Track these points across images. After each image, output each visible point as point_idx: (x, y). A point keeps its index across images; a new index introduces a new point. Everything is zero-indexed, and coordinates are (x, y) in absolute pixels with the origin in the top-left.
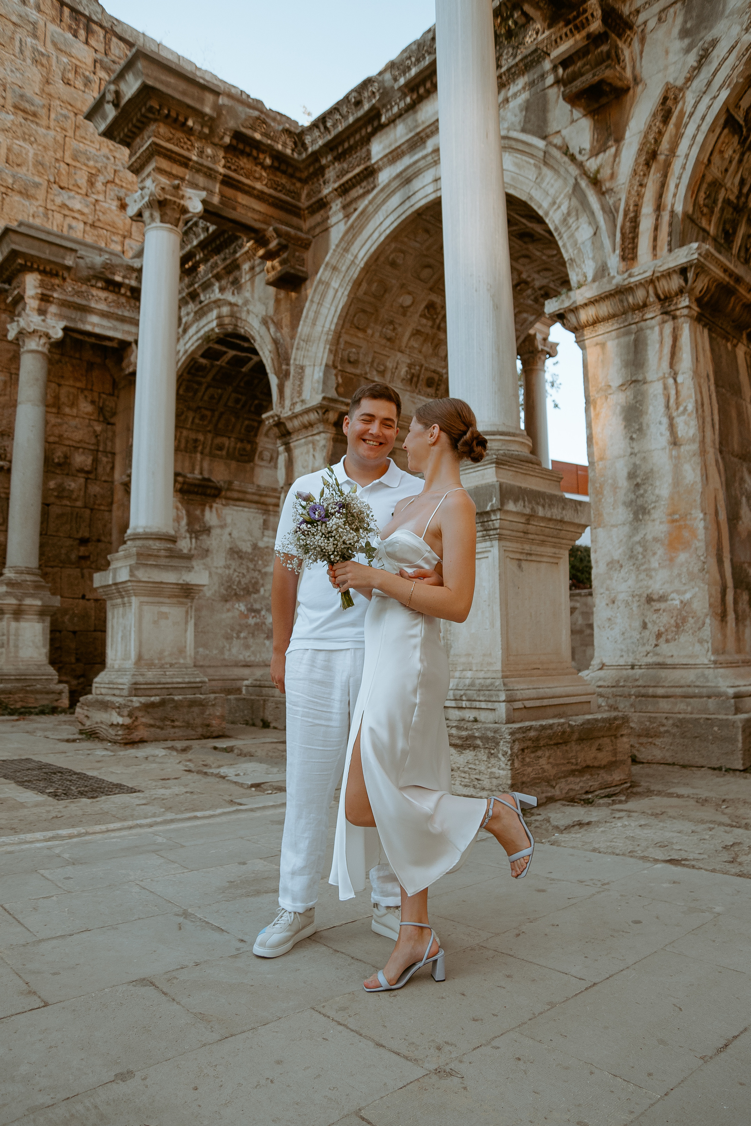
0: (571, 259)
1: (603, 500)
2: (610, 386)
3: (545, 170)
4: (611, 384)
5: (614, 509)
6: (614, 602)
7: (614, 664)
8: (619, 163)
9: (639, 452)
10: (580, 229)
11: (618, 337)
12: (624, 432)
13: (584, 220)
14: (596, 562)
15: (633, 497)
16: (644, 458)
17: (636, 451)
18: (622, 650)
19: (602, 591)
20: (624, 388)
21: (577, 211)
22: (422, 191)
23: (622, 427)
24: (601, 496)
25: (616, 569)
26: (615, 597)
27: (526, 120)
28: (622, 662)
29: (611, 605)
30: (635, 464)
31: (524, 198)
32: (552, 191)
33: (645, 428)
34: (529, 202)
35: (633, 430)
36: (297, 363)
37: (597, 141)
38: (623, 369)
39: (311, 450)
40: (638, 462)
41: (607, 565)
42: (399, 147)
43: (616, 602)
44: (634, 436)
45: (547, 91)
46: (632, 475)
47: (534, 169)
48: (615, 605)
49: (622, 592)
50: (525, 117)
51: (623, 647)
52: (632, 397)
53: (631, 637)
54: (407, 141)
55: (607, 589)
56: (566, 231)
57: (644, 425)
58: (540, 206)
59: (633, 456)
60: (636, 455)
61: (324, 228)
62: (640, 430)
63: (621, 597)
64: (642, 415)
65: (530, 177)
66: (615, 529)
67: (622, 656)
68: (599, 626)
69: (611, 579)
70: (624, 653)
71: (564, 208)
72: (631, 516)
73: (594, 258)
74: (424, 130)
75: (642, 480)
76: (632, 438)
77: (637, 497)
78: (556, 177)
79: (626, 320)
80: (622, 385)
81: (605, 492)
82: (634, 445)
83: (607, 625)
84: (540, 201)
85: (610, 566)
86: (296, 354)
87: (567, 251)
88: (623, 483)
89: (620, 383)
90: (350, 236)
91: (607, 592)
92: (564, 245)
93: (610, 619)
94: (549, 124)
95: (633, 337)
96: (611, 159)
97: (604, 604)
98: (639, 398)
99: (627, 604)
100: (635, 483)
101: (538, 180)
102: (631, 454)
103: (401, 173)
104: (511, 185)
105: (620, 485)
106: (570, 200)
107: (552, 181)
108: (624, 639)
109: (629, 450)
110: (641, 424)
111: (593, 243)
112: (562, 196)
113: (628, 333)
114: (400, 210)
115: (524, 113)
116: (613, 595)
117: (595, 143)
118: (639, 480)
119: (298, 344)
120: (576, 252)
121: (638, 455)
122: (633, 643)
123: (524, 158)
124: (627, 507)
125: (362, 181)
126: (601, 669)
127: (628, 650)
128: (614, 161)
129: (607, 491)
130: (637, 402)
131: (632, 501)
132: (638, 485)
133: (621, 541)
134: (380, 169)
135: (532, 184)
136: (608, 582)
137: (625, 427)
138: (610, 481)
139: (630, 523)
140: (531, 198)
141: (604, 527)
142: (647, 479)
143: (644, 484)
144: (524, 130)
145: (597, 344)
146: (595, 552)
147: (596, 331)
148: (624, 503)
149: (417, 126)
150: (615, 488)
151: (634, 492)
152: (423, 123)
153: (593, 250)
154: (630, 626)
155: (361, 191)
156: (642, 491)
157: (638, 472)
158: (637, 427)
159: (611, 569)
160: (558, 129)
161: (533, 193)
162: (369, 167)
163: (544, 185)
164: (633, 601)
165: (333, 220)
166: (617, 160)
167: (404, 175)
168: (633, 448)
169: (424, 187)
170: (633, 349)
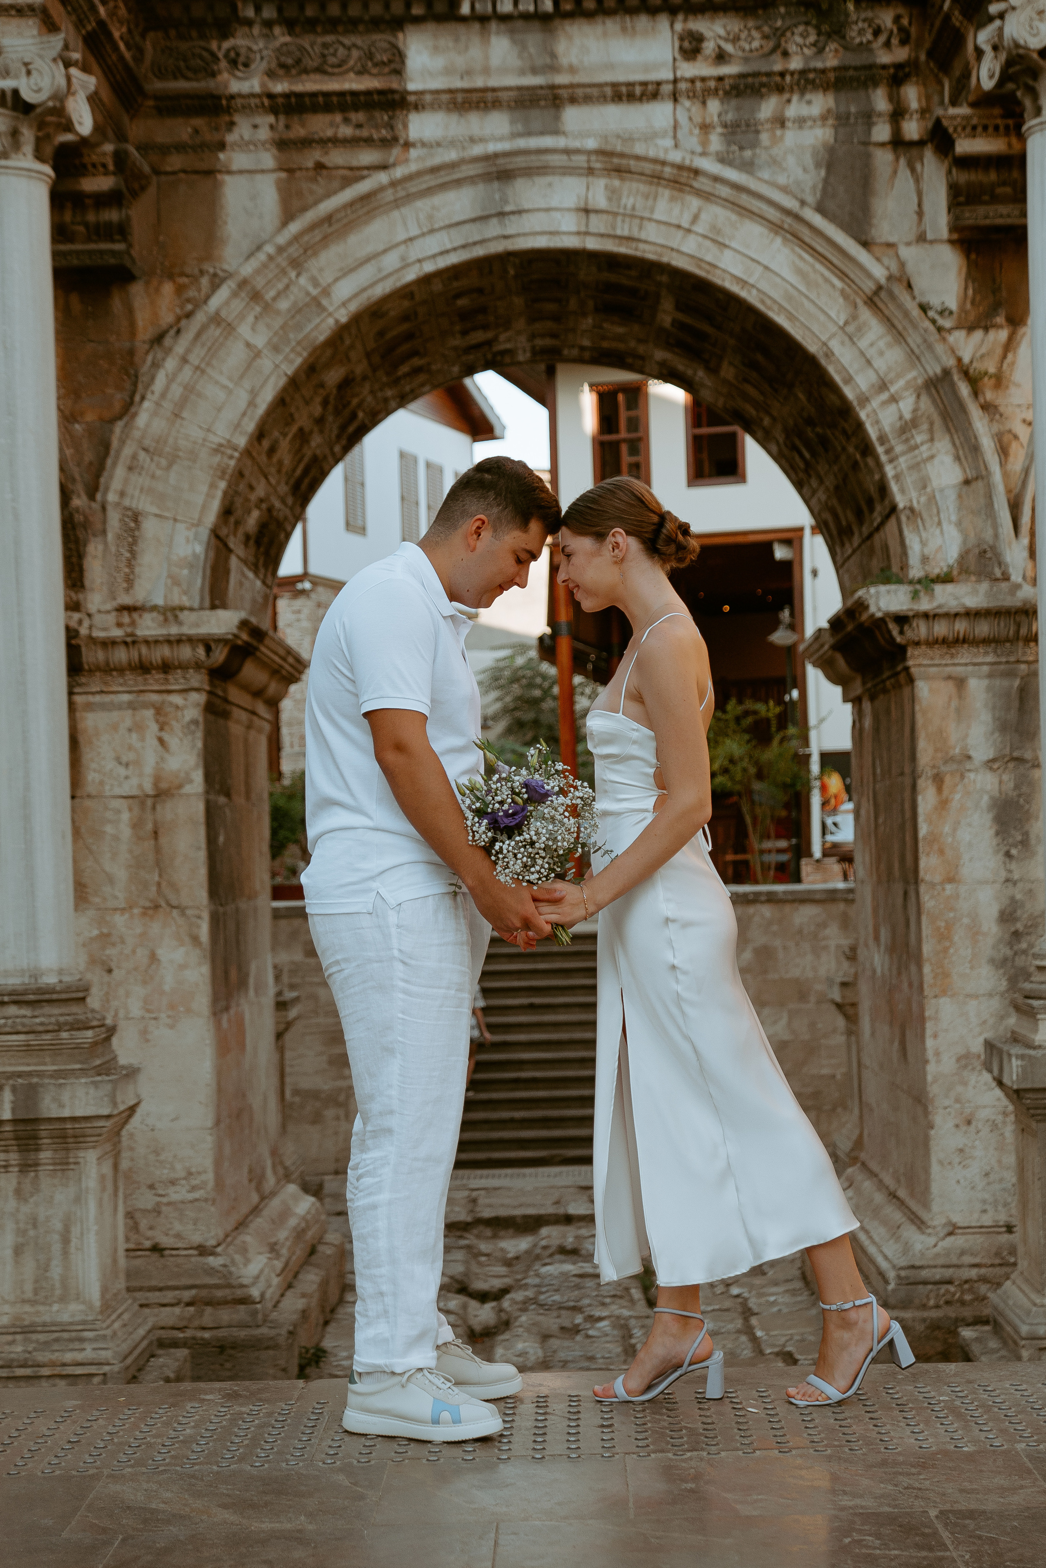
0: (912, 509)
1: (952, 951)
2: (969, 757)
3: (866, 314)
4: (972, 753)
5: (972, 968)
6: (969, 1123)
7: (973, 1224)
8: (1013, 363)
9: (1021, 880)
10: (936, 461)
11: (990, 676)
12: (994, 842)
13: (943, 448)
14: (937, 1054)
15: (1009, 953)
16: (1031, 891)
17: (1016, 876)
18: (984, 1202)
19: (947, 1103)
20: (995, 766)
21: (932, 424)
22: (541, 215)
23: (992, 832)
24: (947, 944)
25: (973, 1069)
26: (972, 1114)
27: (827, 189)
28: (987, 1220)
29: (964, 1128)
30: (1012, 899)
31: (812, 348)
32: (880, 364)
33: (1033, 842)
34: (823, 362)
35: (1011, 840)
36: (127, 502)
37: (973, 303)
38: (997, 735)
39: (154, 727)
40: (1018, 897)
41: (958, 1060)
42: (494, 90)
43: (974, 1123)
44: (1014, 852)
45: (871, 149)
46: (1007, 916)
47: (841, 300)
48: (972, 1128)
49: (985, 1107)
50: (826, 181)
51: (987, 1196)
52: (1011, 785)
53: (1001, 1180)
54: (519, 88)
55: (957, 1101)
56: (904, 453)
57: (1032, 836)
58: (849, 380)
59: (1010, 884)
60: (1015, 883)
61: (204, 166)
62: (1025, 843)
63: (983, 1114)
64: (1028, 820)
65: (833, 314)
66: (974, 1003)
67: (984, 1211)
68: (941, 1163)
69: (965, 1084)
70: (987, 1207)
71: (906, 406)
72: (1004, 983)
73: (959, 524)
74: (572, 86)
75: (1026, 926)
76: (1008, 855)
77: (1016, 954)
78: (889, 338)
79: (1011, 653)
80: (993, 760)
81: (956, 938)
82: (1013, 866)
83: (957, 1160)
84: (851, 371)
85: (963, 1062)
86: (126, 481)
87: (903, 491)
88: (990, 926)
89: (991, 757)
90: (317, 235)
91: (958, 1106)
92: (897, 477)
93: (961, 1151)
94: (875, 221)
95: (1017, 683)
96: (999, 351)
97: (950, 1124)
98: (1024, 789)
99: (994, 1126)
100: (1013, 929)
101: (850, 329)
102: (1007, 880)
103: (496, 155)
104: (781, 306)
105: (985, 928)
106: (918, 396)
107: (881, 344)
108: (989, 1184)
109: (1003, 874)
110: (1026, 834)
111: (960, 496)
112: (901, 383)
113: (1010, 674)
114: (474, 233)
115: (823, 173)
116: (968, 1111)
117: (968, 306)
118: (1019, 926)
119: (134, 457)
120: (923, 499)
121: (1020, 885)
122: (1004, 1190)
123: (818, 266)
124: (997, 968)
125: (356, 108)
126: (950, 1234)
127: (996, 1201)
128: (1004, 357)
129: (959, 936)
130: (1020, 796)
131: (1005, 960)
132: (1016, 934)
133: (985, 1022)
134: (418, 107)
135: (834, 329)
136: (959, 1089)
137: (997, 834)
138: (966, 921)
139: (1002, 995)
140: (829, 354)
141: (952, 996)
142: (1035, 926)
143: (1028, 934)
144: (820, 209)
145: (949, 677)
146: (935, 1036)
147: (952, 656)
148: (992, 961)
149: (553, 68)
150: (975, 932)
151: (1011, 945)
152: (572, 70)
153: (960, 509)
154: (999, 1162)
155: (346, 131)
156: (1024, 945)
157: (1019, 912)
158: (1019, 838)
159: (965, 1066)
160: (892, 239)
161: (835, 345)
162: (392, 91)
163: (863, 344)
164: (1004, 1123)
165: (238, 159)
166: (1010, 356)
167: (501, 161)
168: (1010, 871)
169: (548, 210)
170: (1016, 704)
